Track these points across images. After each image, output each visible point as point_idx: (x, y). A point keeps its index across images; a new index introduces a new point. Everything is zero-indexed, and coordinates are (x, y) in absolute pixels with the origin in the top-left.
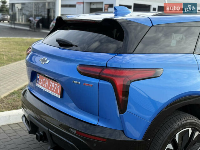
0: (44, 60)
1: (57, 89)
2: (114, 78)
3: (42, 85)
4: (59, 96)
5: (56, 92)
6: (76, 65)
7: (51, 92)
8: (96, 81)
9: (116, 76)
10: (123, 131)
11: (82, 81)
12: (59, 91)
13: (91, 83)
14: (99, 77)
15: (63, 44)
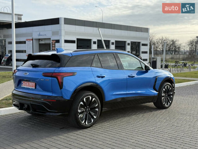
0: (26, 73)
1: (33, 85)
2: (57, 76)
3: (25, 86)
4: (34, 88)
5: (33, 87)
6: (42, 73)
7: (30, 87)
8: (50, 78)
9: (58, 75)
10: (62, 97)
11: (44, 79)
12: (34, 86)
13: (48, 79)
14: (51, 77)
15: (34, 66)
